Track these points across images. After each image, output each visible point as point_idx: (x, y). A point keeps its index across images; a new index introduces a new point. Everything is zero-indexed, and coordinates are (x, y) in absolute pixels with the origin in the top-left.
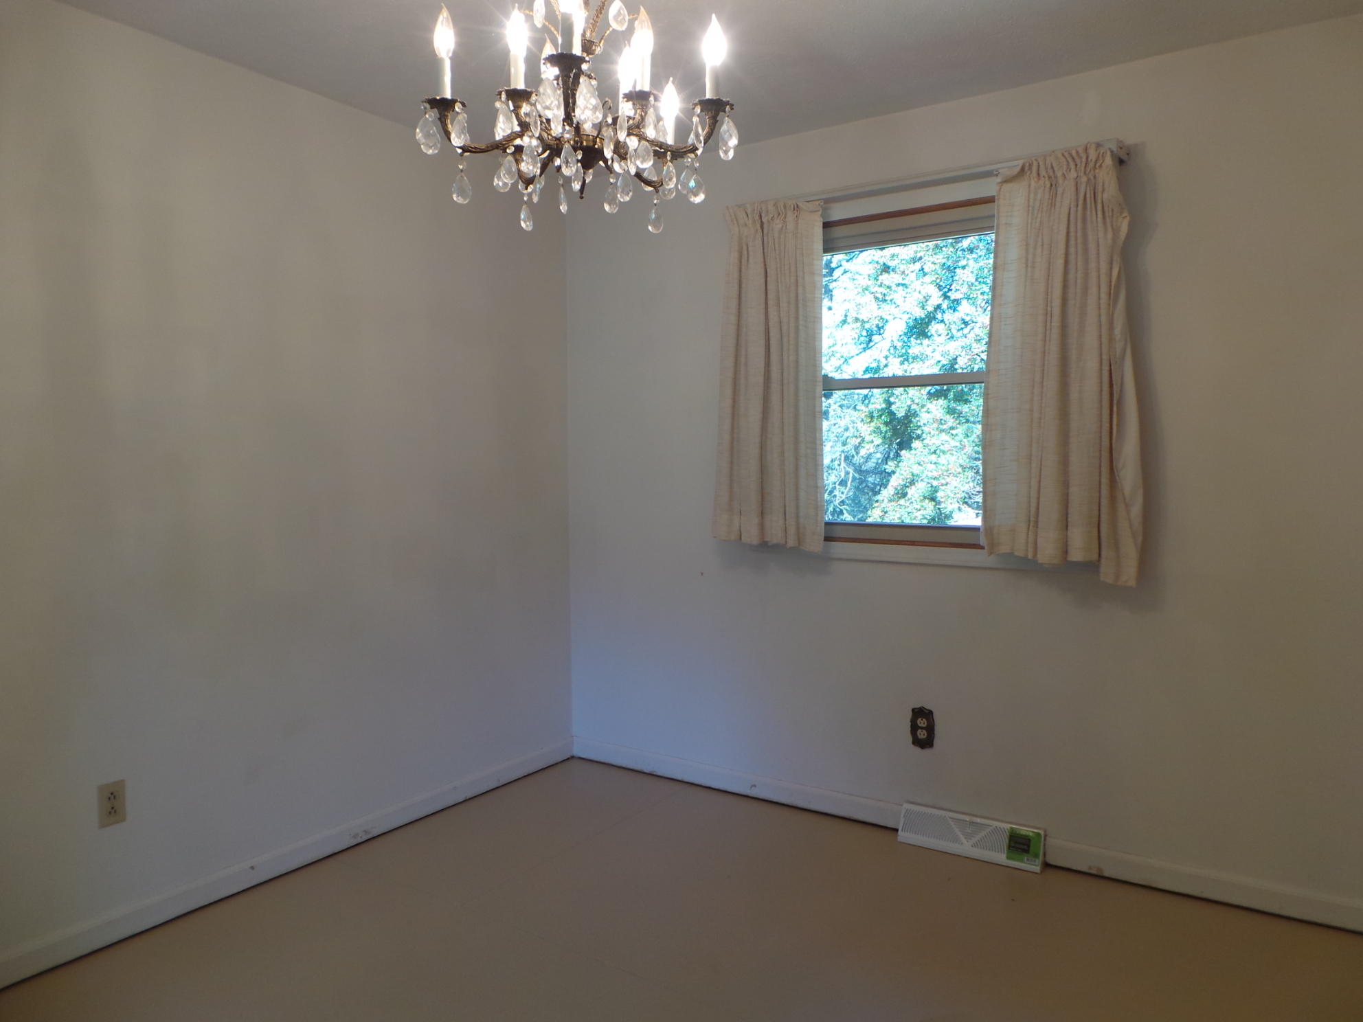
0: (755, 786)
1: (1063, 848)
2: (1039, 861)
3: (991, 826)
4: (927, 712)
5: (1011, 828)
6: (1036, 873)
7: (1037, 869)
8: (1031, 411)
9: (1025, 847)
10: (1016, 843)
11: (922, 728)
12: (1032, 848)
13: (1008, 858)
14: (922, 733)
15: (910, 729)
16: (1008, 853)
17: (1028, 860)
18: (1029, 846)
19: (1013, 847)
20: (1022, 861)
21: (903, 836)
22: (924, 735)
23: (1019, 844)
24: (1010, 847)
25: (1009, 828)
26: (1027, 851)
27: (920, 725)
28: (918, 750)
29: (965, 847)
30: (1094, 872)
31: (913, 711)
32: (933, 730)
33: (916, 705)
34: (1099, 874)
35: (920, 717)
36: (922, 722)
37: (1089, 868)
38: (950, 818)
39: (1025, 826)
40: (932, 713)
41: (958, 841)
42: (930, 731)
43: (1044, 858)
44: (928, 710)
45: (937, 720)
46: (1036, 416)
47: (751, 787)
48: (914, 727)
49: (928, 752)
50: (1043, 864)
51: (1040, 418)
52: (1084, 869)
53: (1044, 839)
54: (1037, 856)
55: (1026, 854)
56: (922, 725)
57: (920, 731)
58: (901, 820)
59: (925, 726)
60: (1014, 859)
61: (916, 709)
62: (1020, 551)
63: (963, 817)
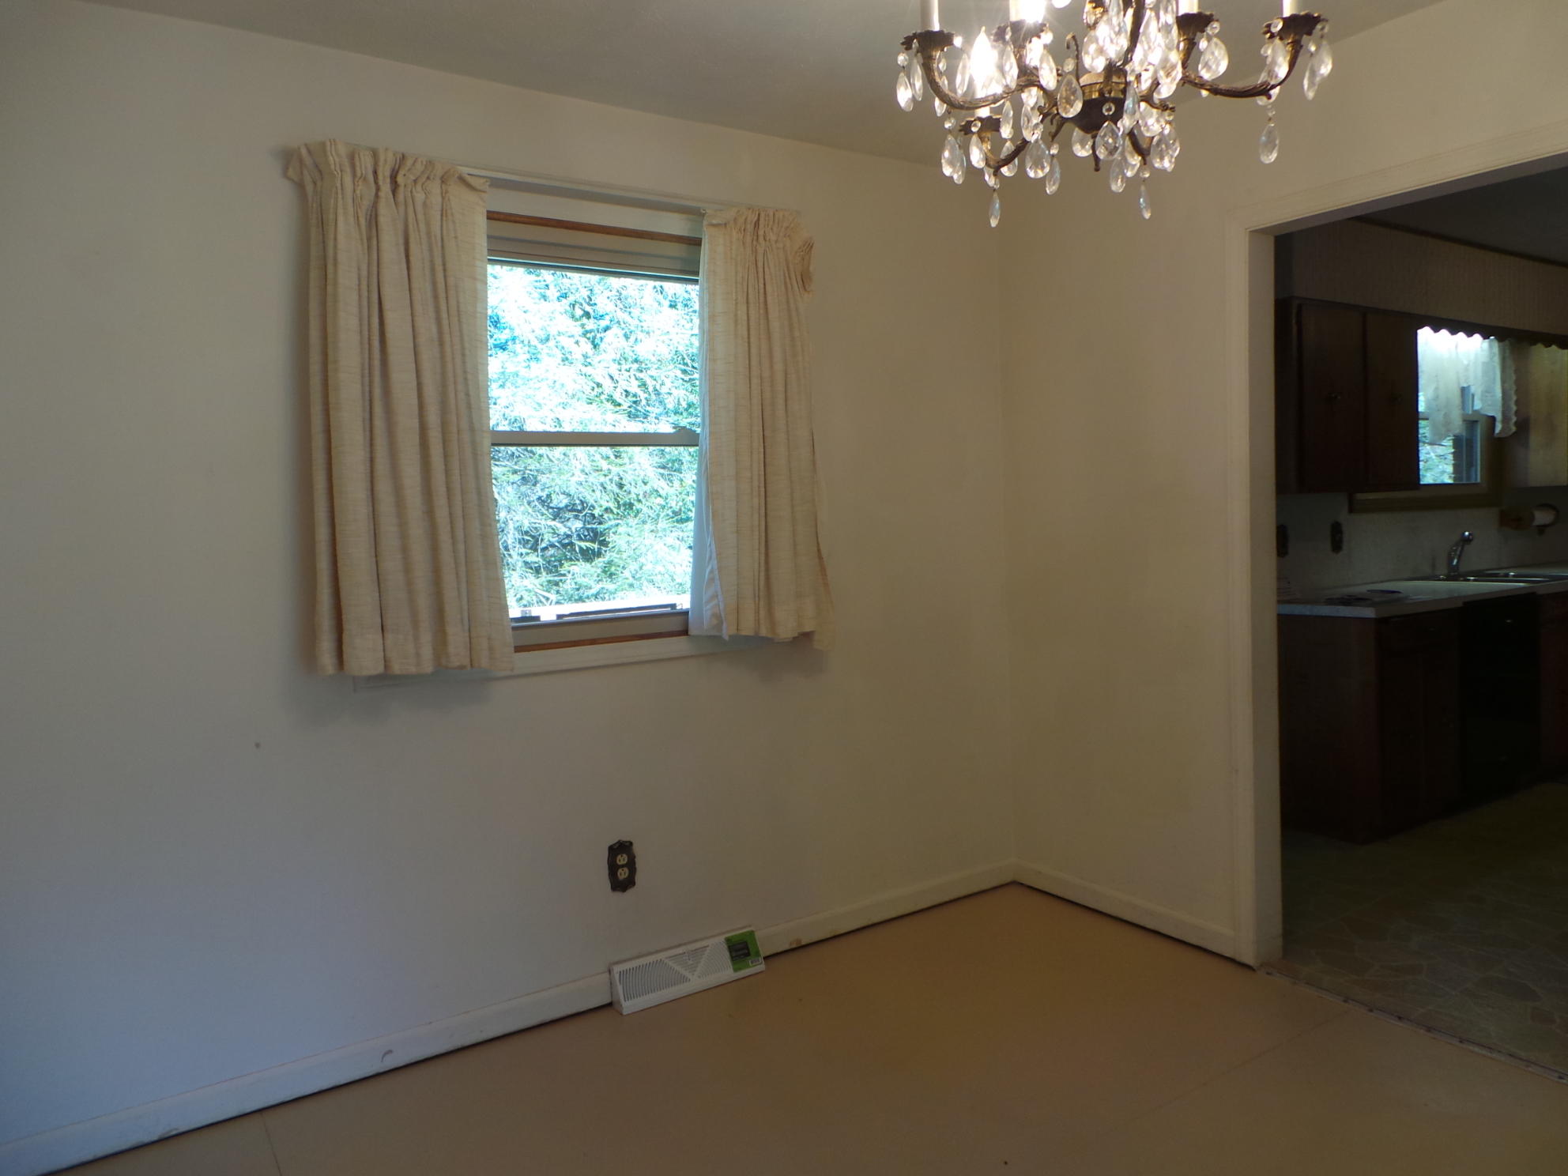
0: (390, 1052)
1: (772, 936)
2: (761, 959)
3: (708, 946)
4: (627, 844)
5: (728, 940)
6: (762, 972)
7: (761, 967)
8: (752, 479)
9: (747, 951)
10: (736, 951)
11: (623, 866)
12: (750, 950)
13: (735, 970)
14: (623, 873)
15: (608, 873)
16: (733, 964)
17: (752, 963)
18: (748, 949)
19: (736, 956)
20: (748, 966)
21: (628, 1006)
22: (625, 874)
23: (740, 950)
24: (733, 958)
25: (723, 940)
26: (748, 954)
27: (619, 864)
28: (618, 895)
29: (696, 981)
30: (794, 946)
31: (611, 848)
32: (634, 863)
33: (613, 840)
34: (799, 945)
35: (618, 854)
36: (622, 859)
37: (791, 944)
38: (666, 958)
39: (737, 929)
40: (631, 844)
41: (685, 979)
42: (631, 865)
43: (764, 952)
44: (626, 842)
45: (637, 849)
46: (756, 483)
47: (383, 1058)
48: (613, 868)
49: (630, 892)
50: (766, 958)
51: (759, 487)
52: (787, 947)
53: (756, 934)
54: (758, 954)
55: (748, 958)
56: (622, 863)
57: (620, 871)
58: (620, 988)
59: (625, 862)
60: (740, 969)
61: (615, 844)
62: (747, 630)
63: (680, 950)
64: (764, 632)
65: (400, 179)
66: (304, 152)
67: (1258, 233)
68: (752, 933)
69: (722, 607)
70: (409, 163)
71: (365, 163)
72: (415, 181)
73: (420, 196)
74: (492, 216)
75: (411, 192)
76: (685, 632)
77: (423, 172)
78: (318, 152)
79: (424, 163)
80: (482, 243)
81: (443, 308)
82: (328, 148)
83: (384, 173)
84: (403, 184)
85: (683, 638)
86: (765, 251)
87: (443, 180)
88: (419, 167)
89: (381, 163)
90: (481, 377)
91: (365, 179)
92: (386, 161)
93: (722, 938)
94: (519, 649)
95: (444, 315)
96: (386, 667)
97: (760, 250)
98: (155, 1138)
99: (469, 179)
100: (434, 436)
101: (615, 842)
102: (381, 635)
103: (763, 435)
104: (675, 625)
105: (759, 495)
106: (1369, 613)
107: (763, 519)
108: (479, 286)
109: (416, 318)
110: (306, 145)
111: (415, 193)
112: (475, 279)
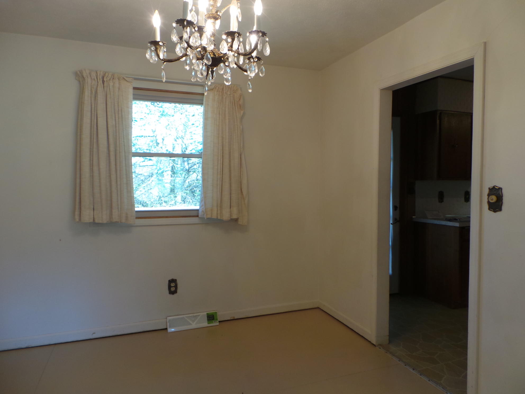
0: (94, 333)
1: (223, 314)
2: (218, 321)
3: (200, 315)
4: (175, 280)
5: (207, 314)
6: (218, 325)
7: (218, 324)
8: (218, 169)
9: (213, 318)
11: (173, 287)
12: (215, 318)
13: (208, 324)
14: (173, 289)
15: (168, 288)
16: (208, 322)
17: (214, 322)
19: (209, 319)
21: (169, 330)
22: (174, 289)
23: (211, 318)
26: (214, 319)
27: (172, 286)
28: (171, 295)
29: (194, 325)
30: (232, 319)
31: (169, 281)
32: (177, 286)
33: (170, 278)
34: (234, 319)
35: (172, 283)
36: (173, 285)
37: (231, 318)
38: (186, 317)
39: (211, 311)
40: (176, 280)
41: (190, 324)
42: (176, 287)
43: (219, 320)
44: (175, 279)
45: (178, 282)
46: (219, 171)
47: (92, 334)
48: (170, 287)
49: (175, 295)
50: (219, 322)
51: (220, 172)
52: (229, 319)
53: (217, 313)
54: (217, 319)
55: (213, 320)
56: (173, 286)
57: (172, 288)
58: (168, 324)
59: (174, 286)
60: (210, 323)
61: (170, 280)
62: (214, 216)
63: (191, 315)
64: (219, 218)
65: (105, 79)
66: (78, 72)
67: (384, 90)
68: (216, 313)
69: (204, 209)
70: (107, 74)
71: (94, 75)
72: (110, 79)
73: (111, 84)
74: (135, 88)
75: (109, 83)
76: (198, 216)
77: (111, 77)
78: (81, 72)
79: (111, 74)
80: (131, 96)
81: (117, 117)
82: (83, 72)
83: (100, 77)
84: (106, 81)
85: (197, 218)
86: (226, 98)
87: (119, 79)
88: (110, 75)
89: (98, 74)
90: (130, 137)
91: (94, 79)
92: (100, 74)
93: (206, 313)
94: (137, 218)
95: (117, 119)
96: (94, 220)
97: (224, 97)
98: (25, 347)
99: (125, 78)
100: (112, 153)
101: (170, 279)
102: (93, 211)
103: (223, 156)
104: (195, 214)
105: (220, 174)
106: (457, 225)
107: (221, 182)
108: (130, 110)
109: (108, 120)
110: (79, 71)
111: (110, 83)
112: (128, 108)
